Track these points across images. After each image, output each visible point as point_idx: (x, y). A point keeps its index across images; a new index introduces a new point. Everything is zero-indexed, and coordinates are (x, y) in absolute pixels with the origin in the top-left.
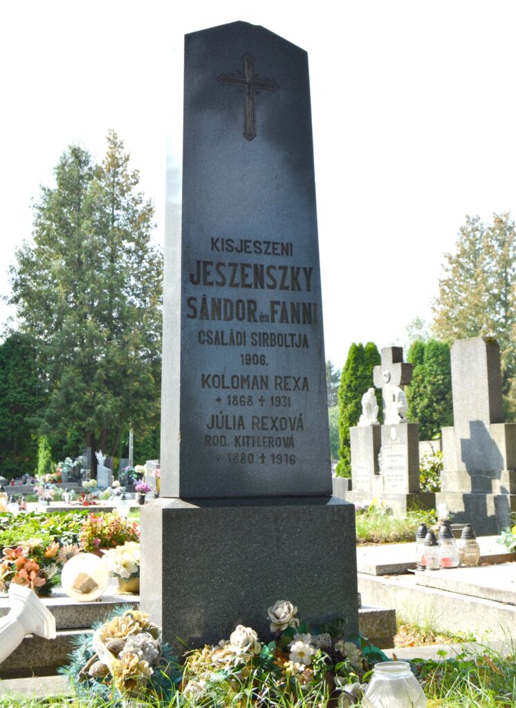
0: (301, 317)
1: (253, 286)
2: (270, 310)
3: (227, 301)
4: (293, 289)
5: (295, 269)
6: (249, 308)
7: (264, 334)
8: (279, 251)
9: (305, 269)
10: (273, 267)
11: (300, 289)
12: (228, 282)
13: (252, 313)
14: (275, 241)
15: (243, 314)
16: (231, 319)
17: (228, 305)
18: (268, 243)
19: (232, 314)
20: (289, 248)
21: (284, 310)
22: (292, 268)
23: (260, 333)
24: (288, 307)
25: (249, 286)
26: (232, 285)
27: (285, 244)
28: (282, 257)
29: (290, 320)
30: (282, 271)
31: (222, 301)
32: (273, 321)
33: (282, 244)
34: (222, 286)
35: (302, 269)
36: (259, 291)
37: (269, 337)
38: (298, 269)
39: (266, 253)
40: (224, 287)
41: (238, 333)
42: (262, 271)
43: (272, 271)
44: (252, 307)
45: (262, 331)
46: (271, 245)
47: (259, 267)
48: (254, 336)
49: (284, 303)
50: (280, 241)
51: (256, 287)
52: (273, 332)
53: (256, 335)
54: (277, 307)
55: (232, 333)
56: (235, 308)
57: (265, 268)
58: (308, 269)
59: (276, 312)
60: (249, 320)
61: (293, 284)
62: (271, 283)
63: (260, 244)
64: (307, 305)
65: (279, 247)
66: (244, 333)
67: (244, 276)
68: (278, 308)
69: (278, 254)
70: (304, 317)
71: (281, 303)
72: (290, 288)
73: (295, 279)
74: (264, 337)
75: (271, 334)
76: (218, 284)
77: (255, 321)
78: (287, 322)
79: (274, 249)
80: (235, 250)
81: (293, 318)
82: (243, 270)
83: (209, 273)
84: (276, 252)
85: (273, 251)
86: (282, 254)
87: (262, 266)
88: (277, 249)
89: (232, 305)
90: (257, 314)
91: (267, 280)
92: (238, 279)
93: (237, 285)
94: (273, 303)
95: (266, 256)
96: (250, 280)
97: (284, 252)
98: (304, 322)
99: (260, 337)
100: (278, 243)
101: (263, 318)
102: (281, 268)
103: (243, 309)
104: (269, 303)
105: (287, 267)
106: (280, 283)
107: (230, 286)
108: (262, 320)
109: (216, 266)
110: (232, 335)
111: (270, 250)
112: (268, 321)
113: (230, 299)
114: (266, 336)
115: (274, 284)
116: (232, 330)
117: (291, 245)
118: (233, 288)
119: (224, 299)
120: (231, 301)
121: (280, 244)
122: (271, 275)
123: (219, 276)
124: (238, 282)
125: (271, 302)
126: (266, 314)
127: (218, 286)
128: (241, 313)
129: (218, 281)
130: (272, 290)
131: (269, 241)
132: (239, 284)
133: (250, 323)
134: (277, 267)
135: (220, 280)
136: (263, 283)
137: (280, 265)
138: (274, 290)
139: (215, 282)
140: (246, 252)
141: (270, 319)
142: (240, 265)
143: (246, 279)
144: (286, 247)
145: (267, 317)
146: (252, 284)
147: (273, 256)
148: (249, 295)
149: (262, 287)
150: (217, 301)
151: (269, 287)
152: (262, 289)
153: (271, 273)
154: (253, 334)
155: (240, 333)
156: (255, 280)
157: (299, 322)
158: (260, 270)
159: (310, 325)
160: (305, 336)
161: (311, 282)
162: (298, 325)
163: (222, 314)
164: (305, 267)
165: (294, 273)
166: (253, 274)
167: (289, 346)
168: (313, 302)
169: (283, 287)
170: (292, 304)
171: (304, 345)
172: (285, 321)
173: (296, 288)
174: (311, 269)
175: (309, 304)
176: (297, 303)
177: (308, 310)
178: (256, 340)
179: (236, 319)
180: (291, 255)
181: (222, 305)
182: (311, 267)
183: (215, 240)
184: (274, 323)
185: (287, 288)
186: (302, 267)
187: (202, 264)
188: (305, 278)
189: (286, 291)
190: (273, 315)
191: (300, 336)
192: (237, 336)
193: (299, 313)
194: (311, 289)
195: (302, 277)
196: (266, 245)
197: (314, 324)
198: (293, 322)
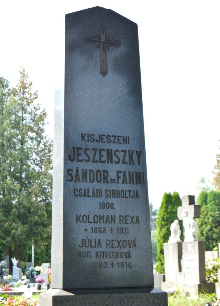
1: (106, 162)
2: (116, 176)
3: (90, 171)
4: (130, 164)
5: (131, 152)
6: (104, 175)
7: (113, 190)
8: (121, 141)
9: (137, 152)
10: (118, 151)
11: (134, 164)
12: (91, 160)
13: (105, 178)
14: (119, 135)
15: (101, 179)
16: (93, 181)
17: (92, 174)
18: (115, 136)
19: (93, 179)
20: (127, 140)
21: (124, 176)
22: (129, 151)
23: (110, 190)
24: (127, 174)
25: (104, 162)
27: (125, 137)
28: (123, 144)
30: (123, 153)
31: (88, 171)
33: (123, 137)
34: (88, 162)
35: (135, 152)
36: (110, 165)
38: (133, 152)
39: (114, 142)
40: (89, 163)
41: (97, 190)
42: (112, 153)
43: (117, 153)
44: (106, 174)
45: (112, 189)
46: (117, 137)
47: (110, 151)
48: (107, 192)
49: (125, 172)
50: (122, 135)
51: (108, 163)
52: (118, 189)
53: (108, 191)
54: (120, 174)
55: (94, 190)
56: (95, 175)
57: (113, 151)
59: (120, 177)
60: (104, 182)
61: (130, 161)
62: (117, 160)
63: (110, 137)
64: (138, 173)
65: (121, 139)
66: (101, 190)
67: (101, 156)
69: (121, 143)
70: (136, 180)
71: (123, 172)
72: (128, 163)
73: (131, 157)
74: (113, 192)
75: (117, 191)
76: (85, 161)
77: (108, 182)
78: (127, 183)
79: (118, 140)
80: (95, 141)
81: (130, 181)
82: (100, 152)
83: (80, 155)
85: (118, 141)
86: (123, 143)
87: (111, 150)
88: (120, 140)
90: (109, 179)
91: (115, 158)
92: (97, 158)
93: (97, 162)
94: (118, 172)
95: (114, 144)
96: (105, 158)
98: (137, 183)
99: (110, 192)
100: (121, 137)
101: (112, 181)
102: (122, 151)
103: (101, 176)
104: (116, 172)
105: (126, 151)
106: (122, 160)
107: (93, 162)
108: (112, 182)
109: (84, 150)
110: (94, 191)
111: (116, 141)
112: (115, 183)
113: (93, 169)
114: (114, 192)
115: (118, 161)
116: (94, 188)
117: (129, 137)
118: (94, 163)
119: (89, 170)
120: (93, 171)
121: (122, 137)
122: (117, 155)
123: (86, 156)
124: (97, 160)
125: (117, 171)
126: (114, 178)
127: (86, 162)
128: (99, 178)
129: (85, 159)
130: (117, 164)
131: (116, 135)
132: (98, 161)
133: (104, 184)
134: (120, 151)
135: (87, 158)
136: (112, 160)
137: (122, 149)
138: (119, 164)
139: (83, 160)
140: (102, 142)
141: (116, 182)
142: (99, 150)
143: (102, 158)
144: (125, 139)
145: (114, 180)
146: (105, 161)
147: (118, 144)
148: (104, 167)
149: (112, 163)
150: (85, 171)
151: (116, 162)
152: (112, 164)
153: (117, 154)
154: (106, 190)
155: (99, 190)
156: (107, 158)
157: (133, 183)
158: (110, 153)
159: (140, 185)
160: (137, 191)
161: (140, 160)
162: (133, 185)
163: (88, 179)
164: (137, 150)
165: (130, 154)
166: (106, 155)
167: (128, 198)
168: (142, 171)
169: (124, 163)
170: (129, 172)
171: (136, 197)
172: (125, 182)
173: (132, 163)
174: (140, 152)
175: (140, 173)
176: (132, 172)
177: (139, 176)
178: (108, 194)
179: (96, 182)
180: (129, 143)
181: (88, 173)
182: (140, 150)
183: (83, 135)
184: (118, 184)
185: (126, 163)
186: (135, 150)
187: (76, 149)
188: (137, 157)
189: (126, 165)
190: (118, 179)
191: (134, 191)
192: (97, 192)
193: (133, 178)
194: (140, 164)
195: (135, 156)
196: (114, 138)
197: (143, 184)
198: (130, 183)
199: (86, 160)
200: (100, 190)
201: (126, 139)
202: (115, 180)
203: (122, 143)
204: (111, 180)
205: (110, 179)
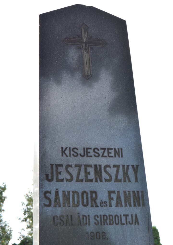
0: (132, 201)
1: (94, 181)
2: (108, 197)
3: (74, 192)
4: (125, 181)
5: (126, 167)
6: (92, 197)
7: (104, 216)
8: (113, 154)
9: (133, 166)
10: (109, 166)
11: (130, 181)
12: (75, 178)
13: (94, 200)
14: (109, 147)
15: (87, 201)
16: (78, 205)
17: (76, 196)
18: (104, 149)
19: (78, 202)
20: (120, 152)
21: (119, 197)
22: (123, 166)
23: (101, 215)
24: (122, 195)
25: (91, 181)
26: (78, 180)
27: (117, 149)
28: (115, 158)
29: (123, 204)
30: (116, 169)
32: (111, 206)
33: (115, 149)
34: (70, 181)
35: (130, 167)
36: (99, 184)
37: (108, 217)
38: (128, 166)
39: (103, 156)
40: (71, 182)
41: (83, 216)
42: (101, 169)
43: (108, 169)
44: (94, 196)
45: (102, 214)
46: (106, 150)
47: (98, 167)
48: (96, 218)
49: (118, 192)
50: (113, 147)
51: (96, 181)
52: (111, 213)
53: (98, 217)
54: (113, 195)
56: (80, 198)
57: (103, 167)
58: (135, 166)
59: (112, 199)
60: (92, 206)
61: (125, 178)
62: (108, 178)
63: (98, 150)
64: (136, 192)
65: (112, 151)
66: (89, 216)
67: (87, 173)
68: (114, 196)
69: (112, 157)
70: (134, 201)
71: (116, 192)
72: (122, 181)
73: (125, 173)
74: (104, 218)
75: (110, 216)
76: (67, 180)
77: (97, 206)
78: (122, 206)
79: (109, 153)
80: (79, 155)
81: (125, 202)
82: (86, 169)
83: (60, 173)
84: (110, 155)
85: (108, 155)
86: (115, 157)
87: (100, 166)
88: (111, 153)
89: (78, 195)
90: (98, 201)
91: (105, 176)
92: (82, 176)
93: (82, 181)
94: (110, 192)
95: (103, 158)
96: (92, 176)
97: (117, 155)
98: (135, 205)
99: (101, 218)
100: (112, 149)
101: (103, 204)
102: (114, 166)
103: (87, 198)
104: (107, 192)
105: (119, 166)
106: (115, 177)
107: (76, 181)
108: (102, 205)
109: (66, 167)
110: (79, 217)
111: (106, 154)
112: (107, 206)
113: (77, 190)
114: (105, 217)
115: (110, 178)
116: (79, 214)
117: (122, 149)
118: (79, 183)
119: (72, 191)
120: (78, 193)
121: (113, 149)
122: (107, 172)
123: (68, 174)
124: (82, 178)
125: (108, 191)
126: (104, 201)
127: (68, 182)
128: (85, 201)
129: (67, 178)
130: (109, 183)
131: (105, 147)
133: (92, 208)
134: (112, 166)
135: (69, 177)
136: (102, 178)
137: (114, 164)
138: (110, 182)
139: (65, 180)
140: (87, 156)
141: (108, 204)
142: (84, 166)
143: (88, 176)
144: (117, 151)
145: (105, 203)
146: (93, 179)
147: (109, 158)
148: (91, 187)
149: (101, 181)
151: (106, 180)
152: (101, 183)
153: (107, 170)
154: (95, 216)
155: (86, 216)
156: (95, 176)
157: (130, 205)
158: (98, 169)
159: (140, 207)
160: (136, 215)
161: (138, 176)
162: (130, 208)
163: (71, 203)
164: (133, 164)
165: (124, 169)
166: (94, 172)
167: (124, 224)
168: (141, 190)
169: (117, 180)
170: (125, 192)
171: (135, 223)
172: (120, 205)
173: (127, 181)
174: (137, 166)
175: (138, 192)
176: (128, 191)
177: (137, 196)
178: (98, 221)
179: (82, 206)
180: (122, 157)
181: (71, 196)
182: (138, 164)
183: (64, 149)
184: (111, 207)
185: (120, 181)
186: (131, 164)
187: (54, 166)
188: (133, 172)
189: (119, 183)
190: (111, 201)
191: (132, 215)
192: (83, 219)
193: (130, 198)
194: (139, 181)
195: (131, 172)
196: (103, 151)
197: (143, 206)
198: (126, 206)
199: (68, 179)
200: (87, 216)
201: (119, 152)
202: (106, 202)
203: (114, 157)
204: (102, 203)
205: (100, 201)
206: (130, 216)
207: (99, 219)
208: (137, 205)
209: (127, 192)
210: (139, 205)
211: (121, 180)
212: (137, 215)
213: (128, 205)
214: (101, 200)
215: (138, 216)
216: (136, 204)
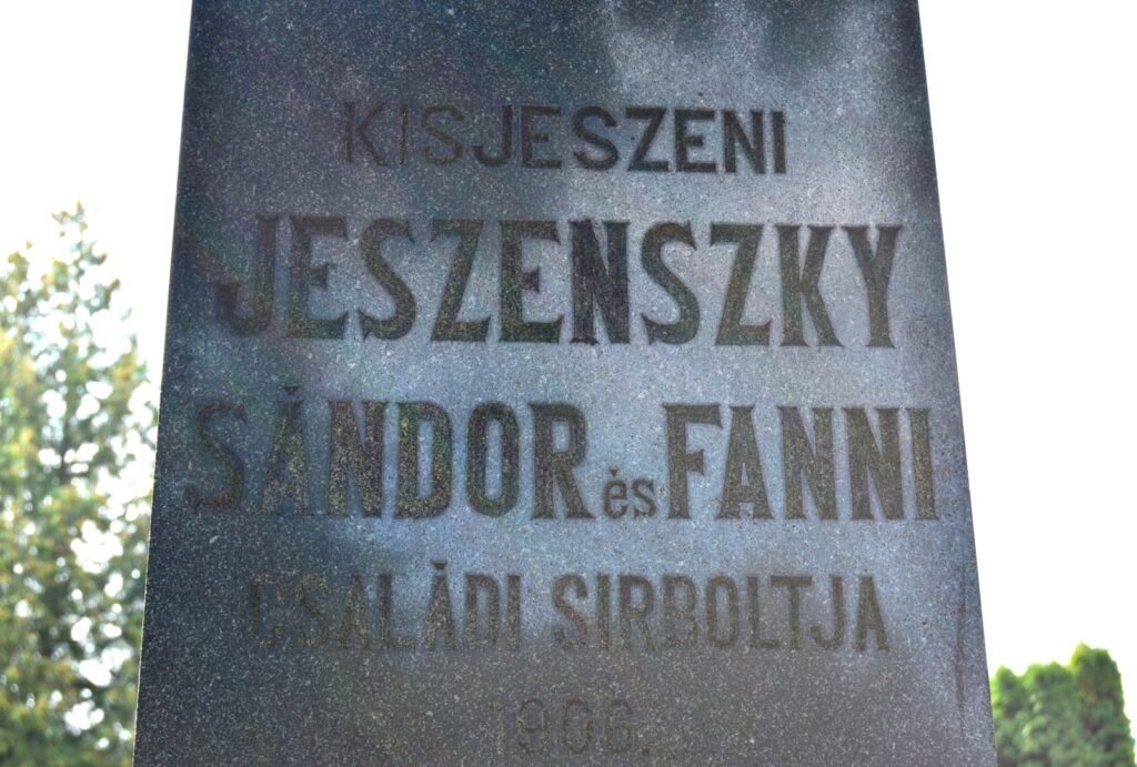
0: (843, 481)
1: (567, 332)
2: (662, 451)
3: (415, 412)
4: (794, 338)
5: (804, 238)
6: (543, 445)
7: (628, 582)
8: (713, 151)
9: (857, 234)
10: (683, 233)
11: (829, 338)
12: (428, 314)
13: (558, 472)
14: (687, 104)
15: (510, 479)
16: (438, 506)
17: (425, 436)
18: (655, 115)
19: (442, 484)
20: (768, 137)
21: (743, 451)
22: (788, 233)
23: (603, 580)
24: (768, 432)
25: (546, 332)
26: (447, 329)
27: (744, 118)
28: (730, 178)
29: (777, 502)
30: (729, 251)
31: (392, 413)
32: (680, 511)
33: (730, 117)
34: (394, 336)
35: (839, 239)
36: (603, 355)
37: (659, 595)
38: (821, 235)
39: (640, 163)
40: (400, 344)
41: (473, 580)
42: (619, 252)
43: (672, 252)
44: (561, 437)
45: (615, 569)
46: (669, 122)
47: (602, 236)
48: (571, 596)
49: (743, 414)
50: (718, 104)
51: (585, 335)
52: (680, 567)
53: (582, 592)
54: (698, 436)
55: (440, 585)
56: (460, 454)
57: (636, 236)
58: (873, 236)
59: (698, 462)
60: (543, 512)
61: (792, 315)
62: (670, 313)
63: (610, 122)
64: (874, 419)
65: (713, 132)
66: (514, 580)
67: (518, 281)
68: (709, 441)
69: (710, 168)
70: (857, 483)
71: (727, 416)
72: (776, 335)
73: (801, 284)
74: (625, 599)
75: (671, 582)
76: (370, 327)
77: (578, 512)
78: (763, 513)
79: (683, 142)
80: (468, 156)
81: (792, 490)
82: (511, 254)
83: (322, 276)
84: (694, 155)
85: (681, 153)
86: (731, 167)
87: (618, 230)
88: (698, 142)
89: (444, 434)
90: (590, 480)
91: (646, 296)
92: (481, 298)
93: (478, 332)
94: (680, 416)
95: (639, 180)
96: (554, 297)
97: (741, 157)
98: (862, 512)
99: (603, 597)
100: (707, 115)
101: (624, 495)
102: (720, 233)
103: (510, 451)
104: (659, 415)
105: (757, 230)
106: (719, 308)
107: (436, 337)
108: (617, 505)
109: (364, 235)
110: (446, 590)
111: (662, 149)
112: (653, 510)
113: (436, 400)
114: (637, 594)
115: (683, 315)
116: (440, 566)
117: (779, 119)
118: (455, 346)
119: (401, 405)
120: (444, 414)
121: (719, 118)
122: (668, 273)
123: (378, 288)
124: (483, 316)
125: (670, 409)
126: (637, 476)
127: (372, 340)
128: (494, 476)
129: (370, 311)
130: (672, 350)
131: (658, 104)
132: (485, 324)
133: (547, 524)
134: (701, 232)
135: (382, 306)
136: (626, 314)
137: (717, 220)
138: (686, 346)
139: (352, 320)
140: (527, 160)
141: (662, 499)
142: (497, 230)
143: (527, 297)
144: (748, 129)
145: (644, 490)
146: (560, 322)
147: (681, 175)
148: (544, 379)
149: (619, 335)
150: (360, 413)
151: (659, 332)
152: (619, 347)
153: (668, 260)
154: (562, 583)
155: (490, 583)
156: (578, 298)
157: (828, 511)
158: (604, 252)
159: (896, 526)
160: (868, 583)
161: (893, 301)
162: (827, 526)
163: (390, 484)
164: (858, 222)
165: (795, 256)
166: (568, 271)
167: (774, 645)
168: (910, 402)
169: (734, 331)
170: (789, 415)
171: (861, 635)
172: (748, 507)
173: (810, 334)
174: (889, 234)
175: (888, 415)
176: (815, 410)
177: (879, 443)
178: (578, 619)
179: (468, 509)
180: (780, 167)
181: (391, 436)
182: (892, 222)
183: (363, 114)
184: (683, 523)
185: (760, 335)
186: (843, 223)
187: (285, 230)
188: (858, 278)
189: (754, 351)
190: (682, 477)
191: (837, 584)
192: (471, 601)
193: (829, 462)
194: (896, 336)
195: (840, 271)
196: (642, 126)
197: (921, 517)
198: (795, 512)
199: (374, 321)
200: (503, 584)
201: (758, 134)
202: (650, 486)
203: (721, 168)
204: (615, 491)
205: (607, 477)
206: (823, 589)
207: (587, 606)
208: (877, 511)
209: (808, 418)
210: (894, 512)
211: (766, 328)
212: (877, 578)
213: (809, 507)
214: (614, 472)
215: (881, 589)
216: (874, 498)
